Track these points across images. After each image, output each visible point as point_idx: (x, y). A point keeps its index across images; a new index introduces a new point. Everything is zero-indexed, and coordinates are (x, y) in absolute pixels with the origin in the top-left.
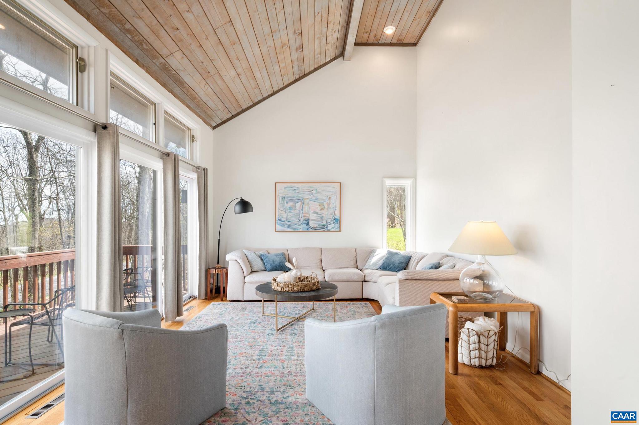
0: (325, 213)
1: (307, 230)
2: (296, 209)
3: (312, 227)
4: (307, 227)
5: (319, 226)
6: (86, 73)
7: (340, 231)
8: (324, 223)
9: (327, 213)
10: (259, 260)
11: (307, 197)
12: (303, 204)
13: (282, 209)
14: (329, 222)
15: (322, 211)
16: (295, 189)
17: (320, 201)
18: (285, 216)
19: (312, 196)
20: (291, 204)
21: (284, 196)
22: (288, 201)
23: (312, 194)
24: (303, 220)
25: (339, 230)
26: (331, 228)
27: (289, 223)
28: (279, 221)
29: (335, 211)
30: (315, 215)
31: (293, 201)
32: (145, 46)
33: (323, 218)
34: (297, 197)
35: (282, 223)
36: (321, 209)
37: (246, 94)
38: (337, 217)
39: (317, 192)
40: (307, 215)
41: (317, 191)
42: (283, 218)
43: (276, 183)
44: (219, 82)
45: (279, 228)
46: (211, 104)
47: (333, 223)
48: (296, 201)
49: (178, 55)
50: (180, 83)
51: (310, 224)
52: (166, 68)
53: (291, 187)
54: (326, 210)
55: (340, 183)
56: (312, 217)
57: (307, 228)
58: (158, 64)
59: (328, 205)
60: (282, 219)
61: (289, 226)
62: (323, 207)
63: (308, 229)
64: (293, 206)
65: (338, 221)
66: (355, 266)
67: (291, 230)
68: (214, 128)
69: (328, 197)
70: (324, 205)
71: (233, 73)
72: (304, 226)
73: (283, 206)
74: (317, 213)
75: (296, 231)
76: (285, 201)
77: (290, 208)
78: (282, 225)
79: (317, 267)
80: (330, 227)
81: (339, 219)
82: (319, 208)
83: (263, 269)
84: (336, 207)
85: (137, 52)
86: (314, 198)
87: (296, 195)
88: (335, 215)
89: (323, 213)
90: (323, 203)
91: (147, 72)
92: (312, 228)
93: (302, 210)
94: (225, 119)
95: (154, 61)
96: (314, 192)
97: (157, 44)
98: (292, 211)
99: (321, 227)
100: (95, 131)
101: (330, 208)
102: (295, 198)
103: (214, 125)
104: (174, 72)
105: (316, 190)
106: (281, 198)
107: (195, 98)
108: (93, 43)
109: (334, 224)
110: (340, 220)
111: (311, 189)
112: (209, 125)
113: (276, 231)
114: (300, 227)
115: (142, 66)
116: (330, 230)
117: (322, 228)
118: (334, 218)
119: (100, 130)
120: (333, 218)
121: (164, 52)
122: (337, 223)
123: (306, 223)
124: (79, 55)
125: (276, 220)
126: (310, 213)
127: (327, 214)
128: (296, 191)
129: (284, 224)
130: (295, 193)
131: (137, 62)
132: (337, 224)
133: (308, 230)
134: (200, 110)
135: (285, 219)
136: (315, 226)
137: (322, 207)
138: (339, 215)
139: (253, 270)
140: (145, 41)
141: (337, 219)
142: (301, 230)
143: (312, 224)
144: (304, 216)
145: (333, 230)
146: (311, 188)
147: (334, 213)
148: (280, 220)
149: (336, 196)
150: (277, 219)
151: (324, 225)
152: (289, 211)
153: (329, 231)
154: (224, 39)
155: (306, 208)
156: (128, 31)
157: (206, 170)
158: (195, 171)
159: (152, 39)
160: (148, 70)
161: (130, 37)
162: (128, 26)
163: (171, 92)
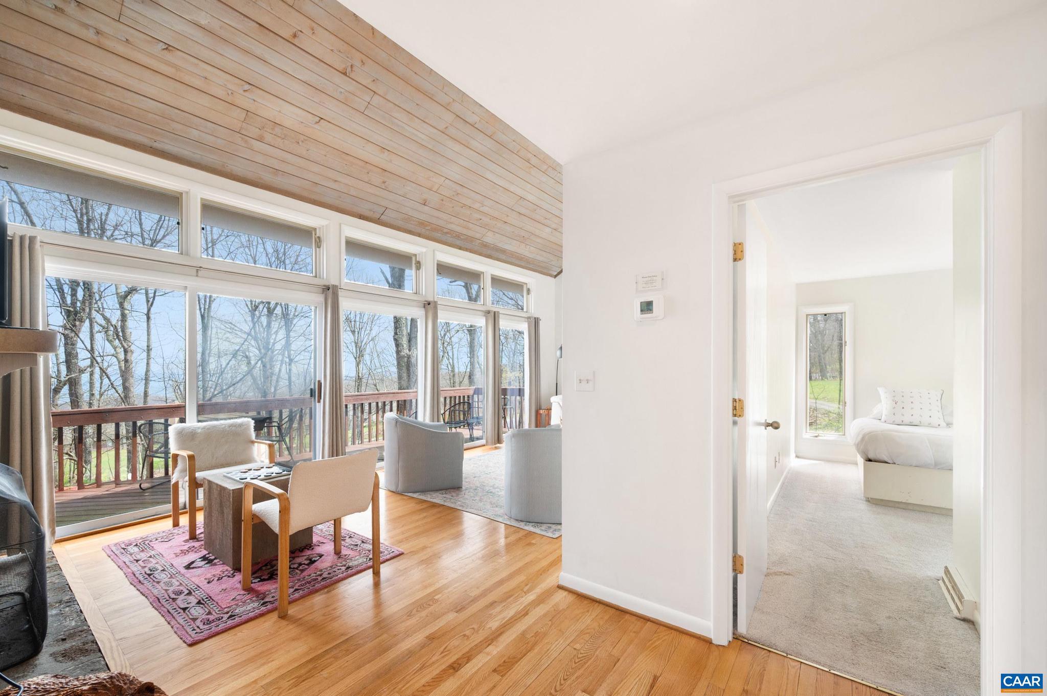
6: (421, 270)
32: (462, 237)
44: (539, 240)
46: (541, 259)
49: (490, 234)
50: (503, 251)
52: (485, 245)
58: (476, 244)
68: (555, 276)
71: (548, 230)
85: (458, 242)
91: (470, 252)
95: (473, 244)
97: (470, 233)
100: (424, 307)
103: (555, 273)
104: (493, 246)
108: (424, 250)
112: (551, 276)
115: (466, 250)
119: (427, 306)
121: (478, 236)
124: (417, 260)
131: (460, 248)
140: (460, 234)
154: (523, 211)
156: (447, 233)
157: (537, 318)
158: (526, 322)
159: (465, 232)
160: (471, 251)
161: (449, 236)
162: (445, 230)
163: (497, 260)
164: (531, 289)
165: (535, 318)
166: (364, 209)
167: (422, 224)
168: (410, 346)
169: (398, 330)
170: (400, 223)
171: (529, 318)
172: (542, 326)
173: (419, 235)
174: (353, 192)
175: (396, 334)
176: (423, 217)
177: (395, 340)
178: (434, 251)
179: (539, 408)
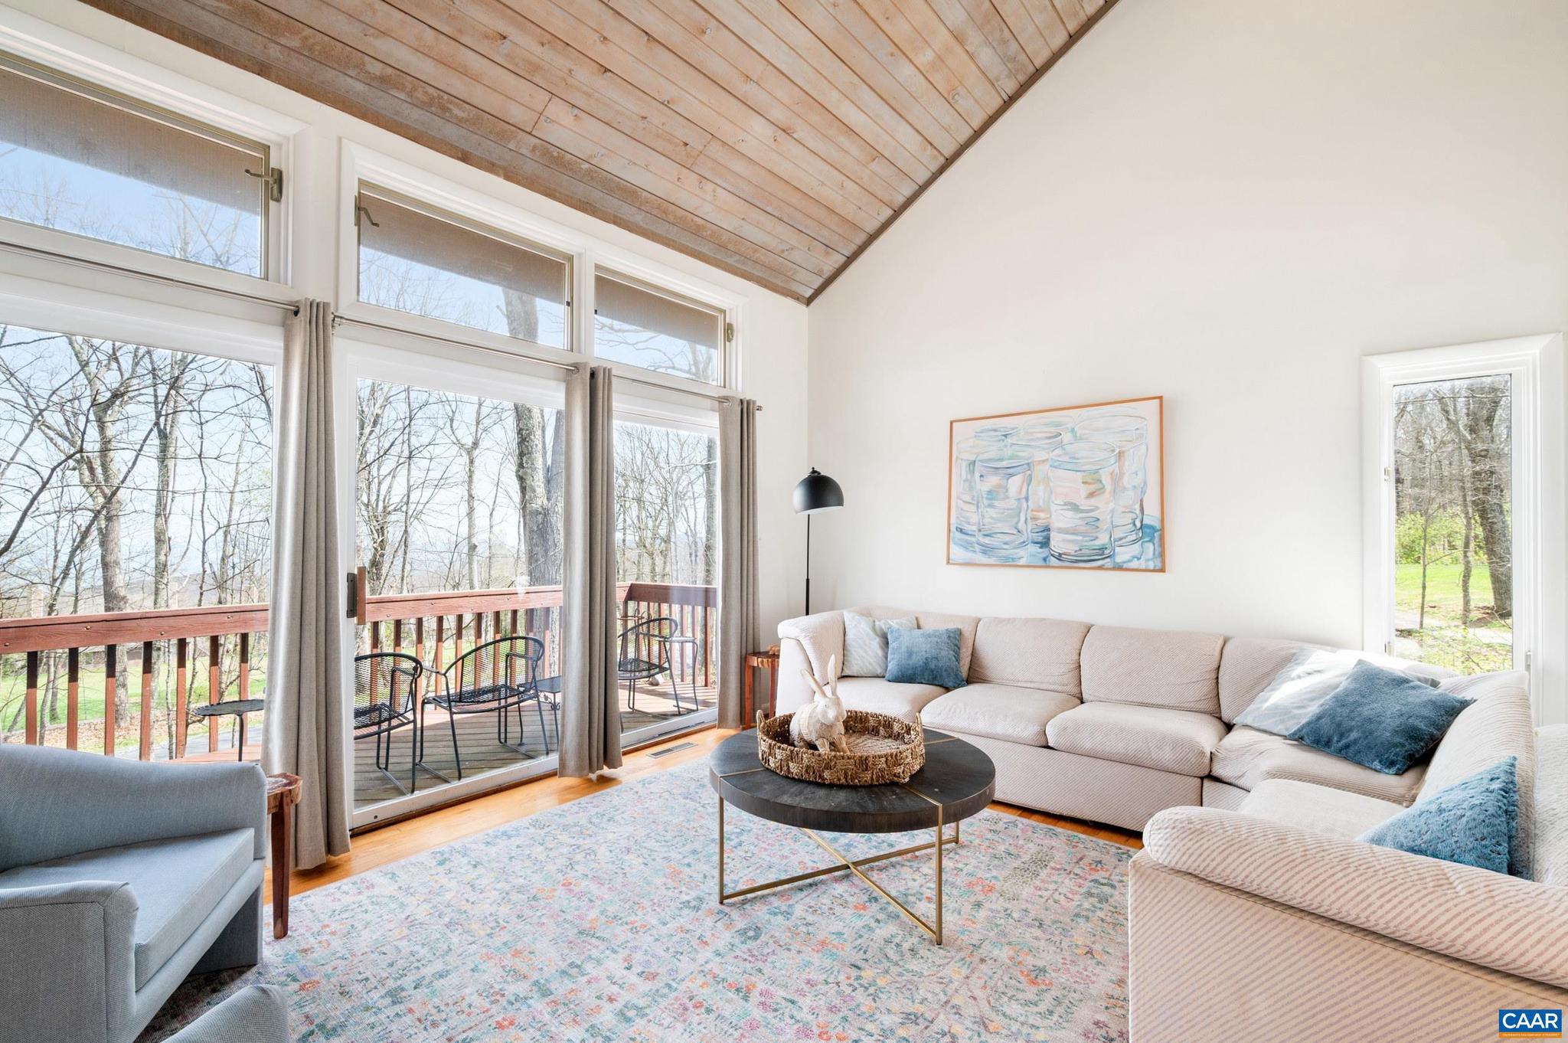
0: (1104, 506)
1: (1043, 564)
2: (1008, 498)
3: (1060, 555)
4: (1045, 552)
5: (1083, 551)
6: (283, 201)
7: (1162, 570)
8: (1103, 539)
9: (1112, 505)
10: (876, 644)
11: (1044, 455)
12: (1030, 478)
13: (968, 498)
14: (1121, 539)
15: (1094, 501)
16: (1006, 436)
17: (1085, 468)
18: (974, 518)
19: (1058, 451)
20: (993, 480)
21: (973, 458)
22: (984, 472)
23: (1061, 445)
24: (1028, 530)
25: (1159, 565)
26: (1126, 557)
27: (987, 540)
28: (958, 532)
29: (1141, 501)
30: (1070, 514)
31: (1000, 471)
32: (456, 111)
33: (1097, 524)
34: (1011, 458)
35: (966, 541)
36: (1091, 495)
37: (849, 184)
38: (1152, 517)
39: (1077, 439)
40: (1042, 515)
41: (1075, 436)
42: (969, 523)
43: (952, 423)
44: (738, 166)
45: (958, 553)
47: (1134, 542)
48: (1009, 473)
49: (558, 111)
50: (630, 193)
51: (1053, 543)
52: (557, 158)
53: (995, 430)
54: (1107, 495)
55: (1161, 398)
56: (1061, 520)
57: (1044, 555)
58: (526, 152)
59: (1117, 478)
60: (967, 528)
61: (987, 550)
62: (1096, 486)
63: (1045, 560)
64: (999, 486)
65: (1154, 534)
66: (1209, 705)
67: (992, 561)
68: (809, 301)
69: (1113, 451)
70: (1101, 482)
71: (759, 128)
72: (1034, 549)
73: (971, 488)
74: (1075, 508)
75: (1009, 563)
76: (977, 475)
77: (989, 492)
78: (967, 546)
79: (1060, 688)
80: (1123, 555)
81: (1158, 526)
82: (1084, 491)
83: (879, 671)
84: (1145, 483)
85: (449, 131)
86: (1066, 459)
87: (1009, 452)
88: (1143, 513)
89: (1097, 508)
90: (1096, 472)
91: (508, 178)
92: (1059, 557)
93: (1027, 499)
94: (828, 270)
95: (512, 146)
96: (1067, 437)
97: (480, 97)
98: (996, 503)
99: (1088, 552)
101: (1125, 489)
102: (1004, 464)
103: (808, 293)
104: (586, 166)
105: (1073, 430)
106: (964, 464)
107: (698, 227)
109: (1137, 546)
110: (1162, 529)
111: (1054, 430)
112: (797, 297)
113: (948, 563)
114: (1021, 552)
115: (490, 167)
116: (1125, 566)
117: (1097, 558)
118: (1138, 525)
120: (1134, 525)
121: (517, 114)
122: (1151, 541)
123: (1040, 539)
124: (272, 164)
125: (949, 531)
126: (1053, 508)
127: (1113, 511)
128: (1009, 440)
129: (971, 544)
130: (1006, 446)
131: (465, 158)
132: (1151, 545)
133: (1045, 564)
134: (737, 257)
135: (975, 528)
136: (1071, 549)
137: (1092, 488)
138: (1157, 513)
139: (847, 672)
140: (446, 97)
141: (1152, 527)
142: (1022, 562)
143: (1058, 543)
144: (1034, 519)
145: (1135, 564)
146: (1057, 425)
147: (1137, 507)
148: (961, 531)
149: (1144, 447)
150: (953, 529)
151: (1102, 549)
152: (986, 502)
153: (1119, 568)
155: (1039, 493)
156: (383, 79)
157: (748, 403)
158: (713, 410)
159: (456, 84)
160: (509, 175)
161: (403, 96)
162: (374, 67)
163: (615, 223)
164: (736, 328)
165: (743, 402)
168: (549, 492)
169: (525, 459)
171: (723, 400)
175: (521, 465)
177: (521, 479)
178: (340, 140)
179: (750, 650)
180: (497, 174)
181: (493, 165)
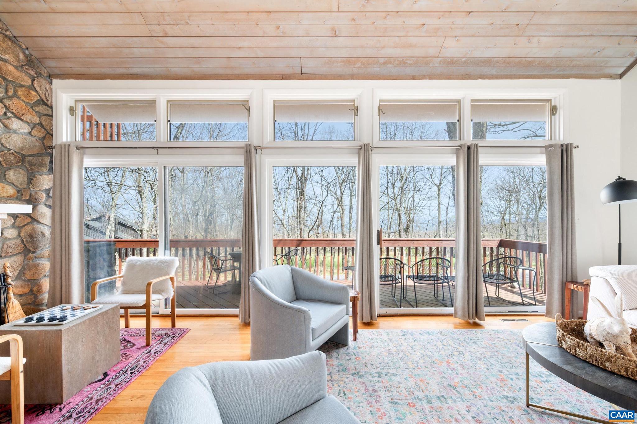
6: (359, 115)
32: (409, 62)
46: (575, 52)
49: (449, 42)
52: (450, 62)
58: (437, 65)
68: (622, 76)
85: (407, 71)
95: (431, 65)
97: (418, 52)
104: (464, 59)
107: (530, 62)
121: (432, 52)
124: (354, 105)
131: (414, 78)
140: (405, 58)
156: (384, 63)
157: (567, 145)
158: (542, 153)
159: (408, 52)
160: (431, 77)
161: (391, 66)
162: (382, 60)
163: (480, 78)
164: (558, 107)
165: (562, 145)
166: (280, 66)
167: (349, 61)
170: (324, 70)
171: (548, 147)
172: (576, 154)
173: (352, 77)
174: (261, 54)
176: (344, 53)
178: (373, 89)
179: (569, 279)
180: (426, 79)
181: (424, 76)
